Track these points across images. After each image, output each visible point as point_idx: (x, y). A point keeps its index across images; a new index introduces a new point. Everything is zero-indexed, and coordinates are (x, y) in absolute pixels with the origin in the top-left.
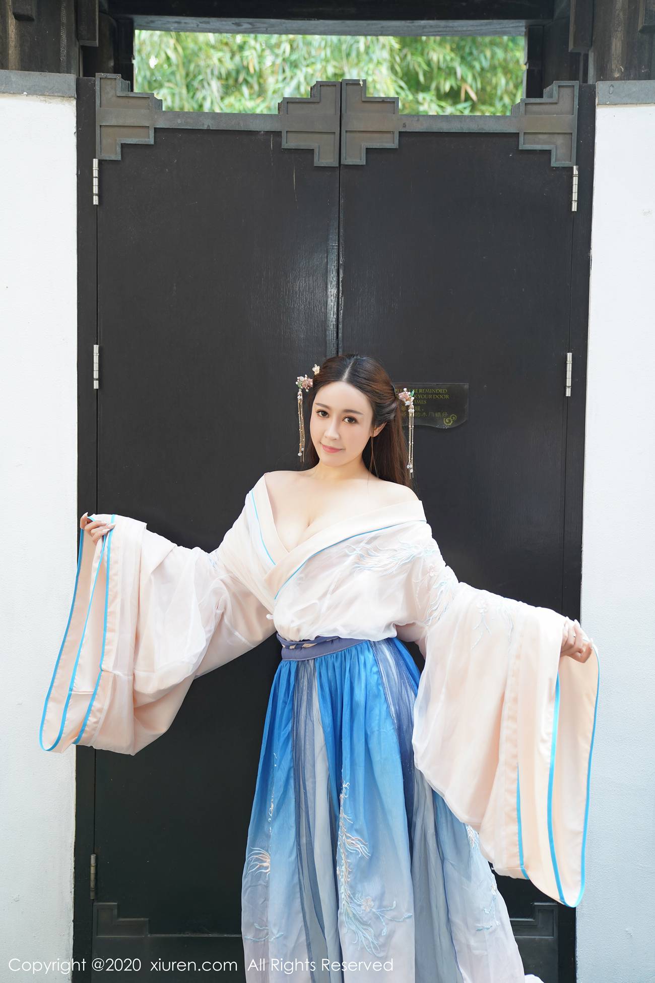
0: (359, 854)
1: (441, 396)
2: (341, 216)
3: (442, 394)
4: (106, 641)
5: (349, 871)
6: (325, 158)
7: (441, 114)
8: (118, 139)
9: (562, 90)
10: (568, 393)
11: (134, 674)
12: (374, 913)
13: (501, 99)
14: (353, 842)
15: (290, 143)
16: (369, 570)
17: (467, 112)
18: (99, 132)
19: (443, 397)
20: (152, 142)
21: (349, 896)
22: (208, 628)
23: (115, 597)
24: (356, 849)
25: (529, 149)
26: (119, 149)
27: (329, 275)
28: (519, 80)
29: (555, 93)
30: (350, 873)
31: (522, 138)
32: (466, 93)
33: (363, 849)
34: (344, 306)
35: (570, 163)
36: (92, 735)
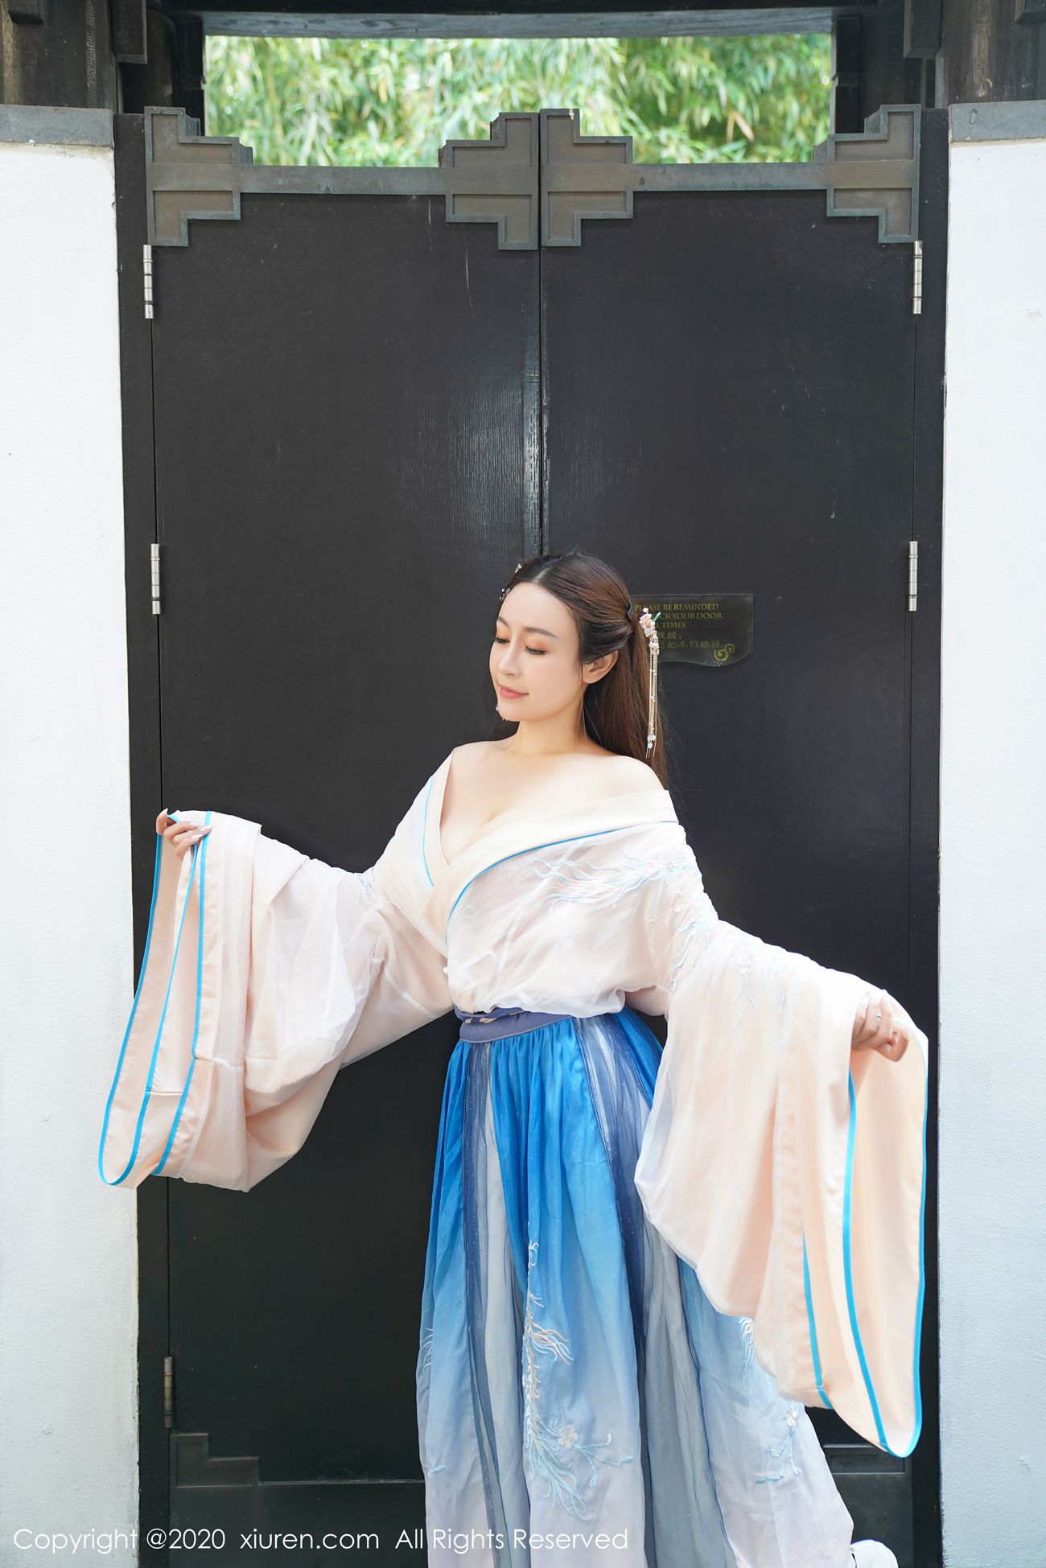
0: (553, 1356)
1: (710, 616)
2: (544, 330)
3: (710, 612)
4: (201, 1011)
5: (538, 1384)
6: (516, 237)
7: (697, 161)
8: (182, 213)
9: (894, 118)
10: (913, 605)
11: (245, 1064)
12: (578, 1451)
13: (793, 135)
14: (545, 1337)
15: (459, 212)
16: (573, 902)
17: (738, 158)
18: (152, 201)
19: (713, 615)
20: (238, 216)
21: (538, 1423)
22: (359, 987)
23: (214, 942)
24: (550, 1349)
25: (843, 215)
26: (184, 229)
27: (525, 425)
28: (821, 104)
29: (883, 124)
30: (538, 1385)
31: (832, 198)
32: (736, 127)
33: (561, 1349)
34: (551, 473)
35: (909, 236)
36: (183, 1160)
